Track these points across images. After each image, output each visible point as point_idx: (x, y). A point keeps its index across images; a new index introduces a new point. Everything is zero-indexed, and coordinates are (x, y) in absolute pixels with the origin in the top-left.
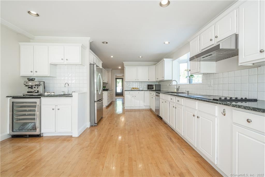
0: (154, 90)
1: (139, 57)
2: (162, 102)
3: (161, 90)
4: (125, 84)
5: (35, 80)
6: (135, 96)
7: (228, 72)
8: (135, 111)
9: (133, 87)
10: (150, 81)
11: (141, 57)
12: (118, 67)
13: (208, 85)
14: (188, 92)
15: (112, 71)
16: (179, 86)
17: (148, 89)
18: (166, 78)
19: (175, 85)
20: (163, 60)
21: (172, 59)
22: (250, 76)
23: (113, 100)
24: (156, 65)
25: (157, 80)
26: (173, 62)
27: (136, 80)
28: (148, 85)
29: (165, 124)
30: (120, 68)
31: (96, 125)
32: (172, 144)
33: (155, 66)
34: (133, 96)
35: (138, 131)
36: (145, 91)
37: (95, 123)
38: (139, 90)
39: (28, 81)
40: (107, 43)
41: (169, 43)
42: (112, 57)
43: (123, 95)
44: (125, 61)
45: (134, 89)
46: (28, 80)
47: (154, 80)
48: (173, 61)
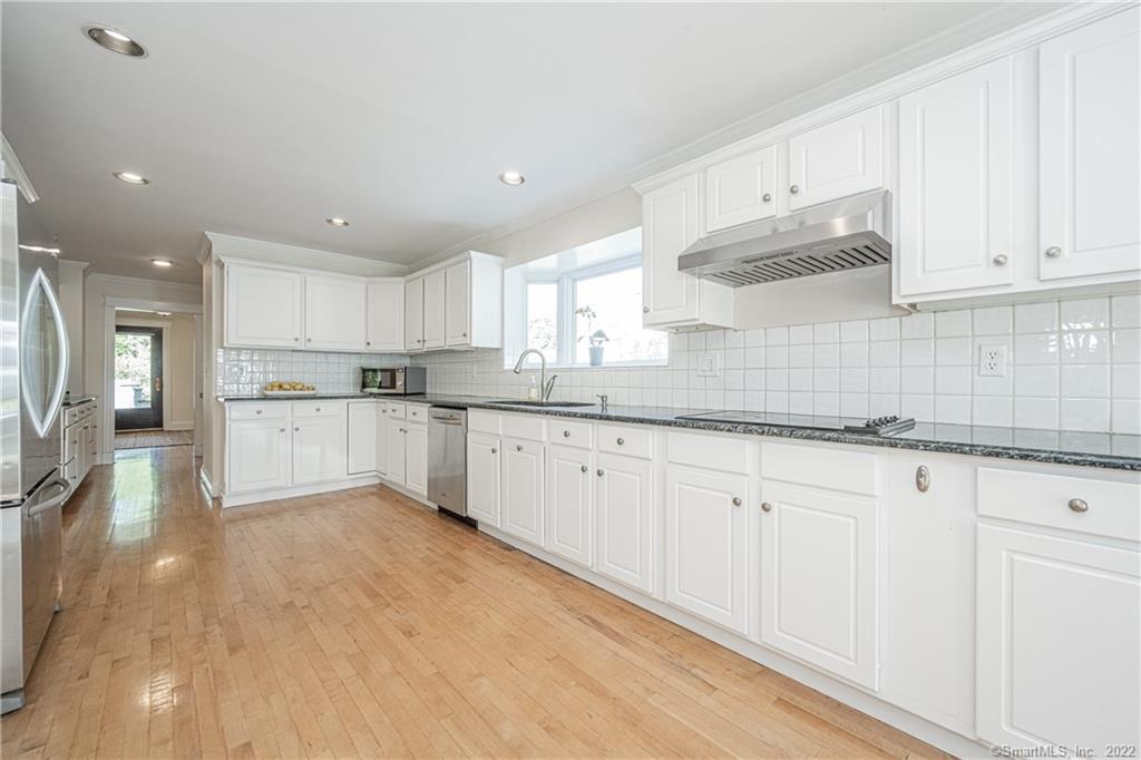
0: (400, 395)
1: (330, 221)
2: (494, 451)
3: (428, 391)
4: (221, 360)
6: (297, 430)
7: (789, 326)
8: (300, 506)
9: (277, 378)
10: (374, 348)
11: (338, 221)
12: (147, 259)
13: (701, 373)
14: (603, 398)
15: (85, 273)
16: (554, 377)
17: (364, 386)
18: (477, 341)
19: (533, 370)
20: (461, 257)
21: (501, 259)
22: (904, 343)
23: (98, 463)
24: (410, 277)
25: (419, 345)
26: (506, 271)
27: (296, 340)
28: (364, 371)
29: (510, 550)
30: (162, 264)
32: (625, 652)
33: (403, 279)
34: (282, 430)
35: (409, 634)
38: (312, 392)
40: (136, 50)
41: (523, 180)
42: (132, 177)
43: (161, 426)
44: (220, 227)
45: (280, 387)
48: (505, 266)
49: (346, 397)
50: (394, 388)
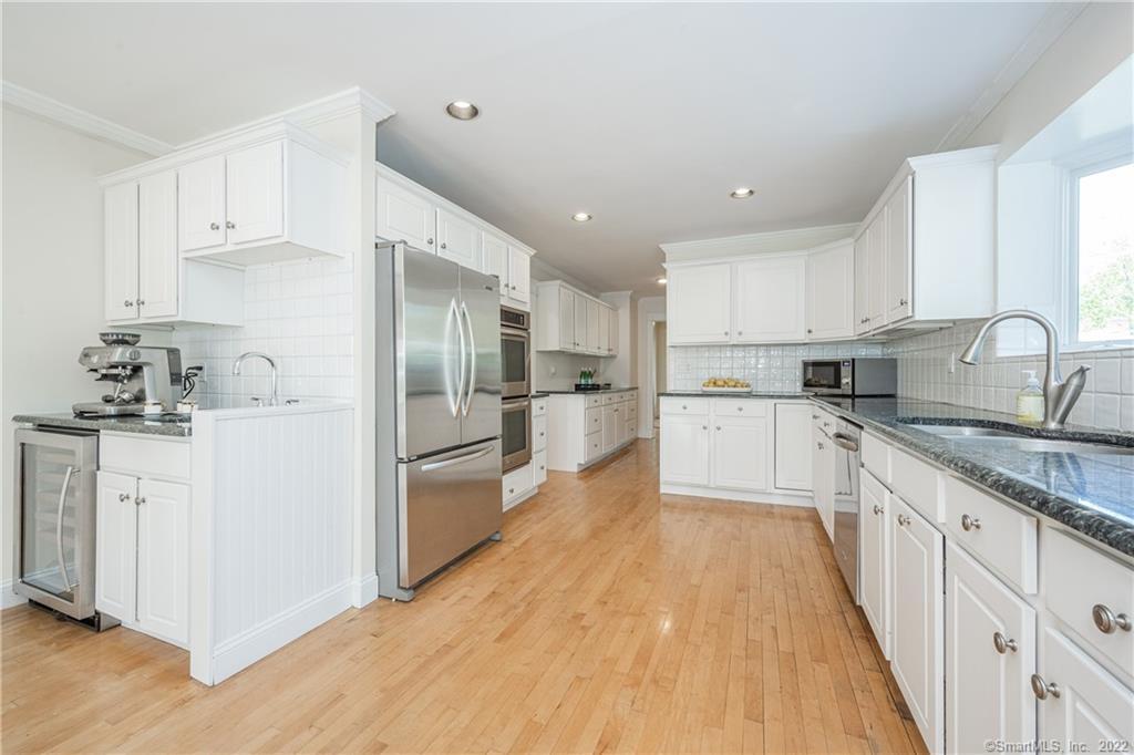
0: (847, 396)
3: (899, 393)
5: (137, 342)
6: (719, 429)
9: (716, 374)
10: (818, 336)
11: (742, 192)
15: (633, 300)
16: (1082, 371)
17: (807, 384)
18: (928, 309)
19: (1024, 359)
21: (986, 151)
24: (858, 233)
25: (866, 327)
26: (1000, 169)
27: (726, 334)
31: (405, 596)
33: (851, 240)
34: (705, 428)
36: (780, 397)
37: (399, 587)
38: (746, 390)
39: (103, 345)
42: (582, 216)
46: (104, 341)
47: (849, 332)
48: (997, 161)
49: (772, 397)
50: (839, 387)
